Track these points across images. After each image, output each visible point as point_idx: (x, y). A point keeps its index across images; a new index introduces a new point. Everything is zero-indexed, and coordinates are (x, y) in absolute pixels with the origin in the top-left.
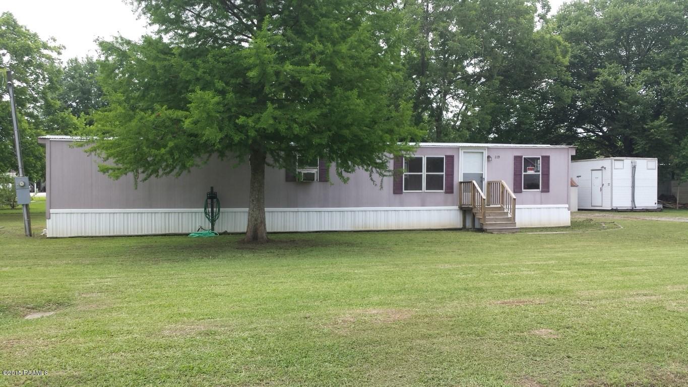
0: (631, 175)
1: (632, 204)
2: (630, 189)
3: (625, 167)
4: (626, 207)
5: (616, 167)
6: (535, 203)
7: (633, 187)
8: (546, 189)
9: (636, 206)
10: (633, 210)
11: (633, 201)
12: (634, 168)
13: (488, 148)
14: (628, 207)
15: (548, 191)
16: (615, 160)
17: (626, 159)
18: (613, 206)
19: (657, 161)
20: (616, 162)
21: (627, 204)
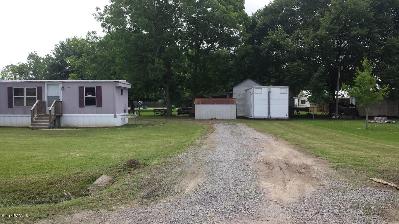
0: (267, 97)
1: (268, 116)
2: (267, 106)
3: (262, 93)
4: (263, 117)
5: (256, 92)
6: (93, 113)
7: (269, 105)
8: (100, 105)
9: (271, 116)
10: (269, 120)
11: (269, 113)
12: (269, 93)
13: (62, 82)
14: (265, 117)
15: (101, 107)
16: (255, 88)
17: (264, 87)
18: (254, 116)
19: (288, 89)
20: (256, 89)
21: (265, 115)
